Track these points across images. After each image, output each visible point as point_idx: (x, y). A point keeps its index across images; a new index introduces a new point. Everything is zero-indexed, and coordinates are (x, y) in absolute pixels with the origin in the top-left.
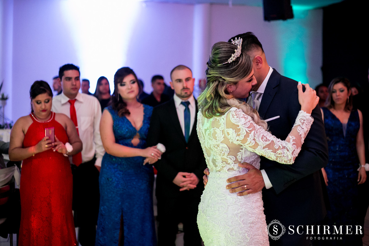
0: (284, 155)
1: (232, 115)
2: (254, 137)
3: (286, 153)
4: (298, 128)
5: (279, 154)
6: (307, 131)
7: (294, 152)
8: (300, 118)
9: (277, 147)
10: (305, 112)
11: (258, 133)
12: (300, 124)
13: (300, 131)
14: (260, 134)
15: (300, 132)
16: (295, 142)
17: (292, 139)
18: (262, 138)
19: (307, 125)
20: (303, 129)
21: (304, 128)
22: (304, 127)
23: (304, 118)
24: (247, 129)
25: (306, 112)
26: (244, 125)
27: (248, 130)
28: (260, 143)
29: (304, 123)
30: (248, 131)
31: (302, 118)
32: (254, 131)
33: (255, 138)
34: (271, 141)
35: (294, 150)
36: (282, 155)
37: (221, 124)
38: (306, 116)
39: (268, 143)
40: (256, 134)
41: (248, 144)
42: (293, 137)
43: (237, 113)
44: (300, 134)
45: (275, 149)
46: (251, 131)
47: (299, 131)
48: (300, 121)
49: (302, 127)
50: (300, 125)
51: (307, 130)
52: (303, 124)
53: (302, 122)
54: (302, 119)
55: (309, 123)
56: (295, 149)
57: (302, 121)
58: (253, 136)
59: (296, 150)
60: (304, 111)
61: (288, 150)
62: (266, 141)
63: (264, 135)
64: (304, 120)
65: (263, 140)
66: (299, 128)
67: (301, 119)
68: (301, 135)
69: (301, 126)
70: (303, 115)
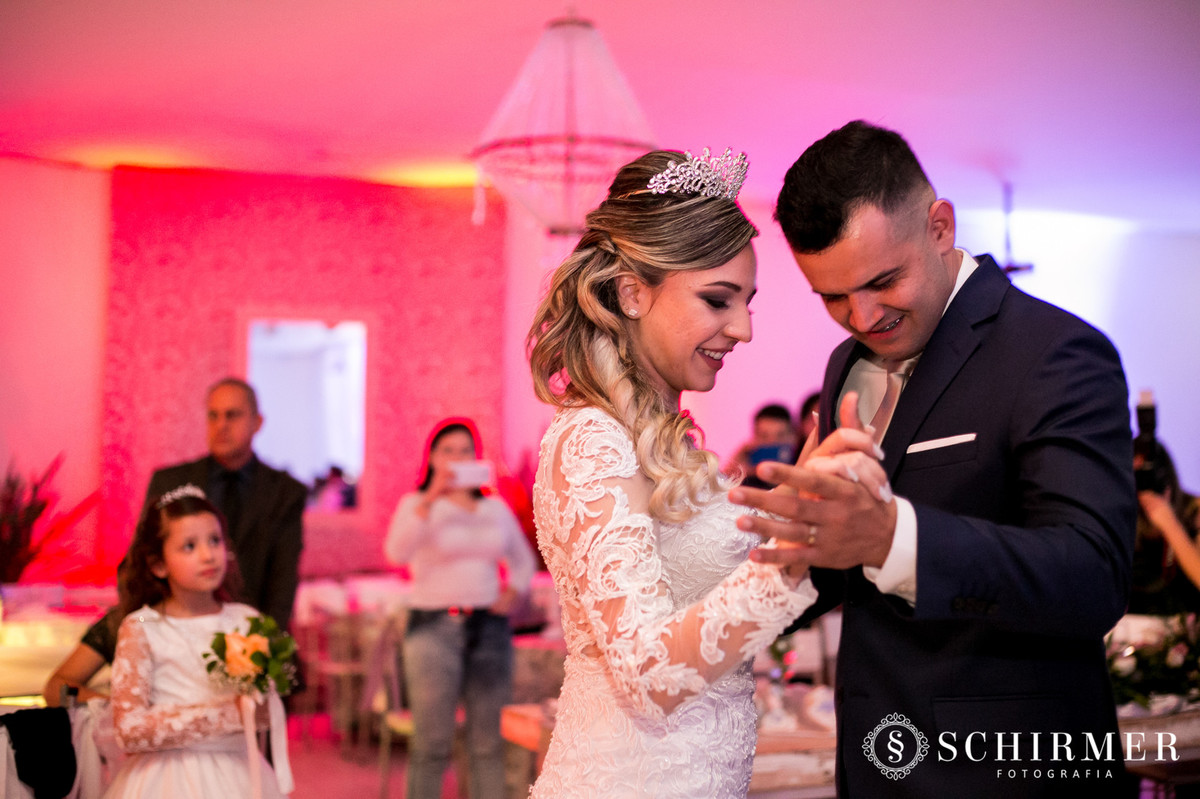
9: (622, 626)
24: (581, 509)
26: (580, 489)
27: (584, 514)
30: (581, 519)
32: (598, 528)
33: (590, 554)
58: (587, 546)
63: (622, 563)
65: (602, 578)
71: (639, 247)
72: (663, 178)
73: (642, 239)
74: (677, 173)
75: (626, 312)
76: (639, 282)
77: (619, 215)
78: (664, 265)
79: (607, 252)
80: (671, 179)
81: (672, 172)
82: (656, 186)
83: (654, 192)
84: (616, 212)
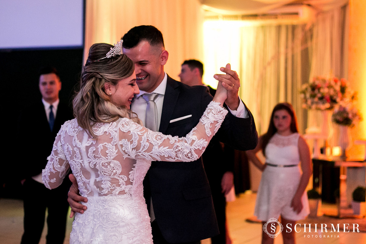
1: (122, 125)
2: (147, 138)
7: (195, 143)
9: (173, 142)
14: (153, 135)
15: (203, 122)
21: (210, 118)
24: (139, 133)
26: (135, 130)
32: (147, 133)
37: (112, 137)
40: (149, 135)
46: (143, 133)
52: (208, 114)
59: (197, 141)
62: (161, 139)
64: (211, 110)
65: (157, 139)
68: (204, 125)
71: (110, 75)
72: (110, 53)
73: (110, 72)
74: (113, 51)
75: (108, 94)
76: (110, 85)
77: (100, 67)
78: (119, 78)
79: (99, 78)
80: (112, 53)
81: (112, 51)
82: (108, 56)
83: (108, 57)
84: (98, 66)
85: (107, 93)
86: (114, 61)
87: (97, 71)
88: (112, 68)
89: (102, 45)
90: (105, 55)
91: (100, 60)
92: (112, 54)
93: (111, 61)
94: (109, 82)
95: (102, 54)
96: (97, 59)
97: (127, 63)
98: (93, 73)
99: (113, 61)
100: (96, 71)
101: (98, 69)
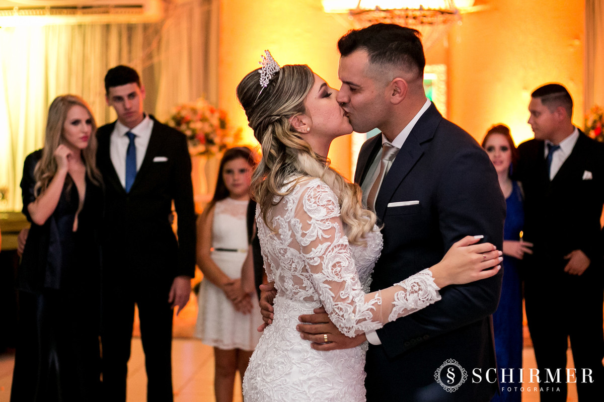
0: (344, 316)
1: (308, 197)
2: (324, 254)
3: (349, 314)
4: (400, 292)
5: (338, 308)
6: (413, 309)
7: (364, 322)
8: (417, 281)
9: (343, 296)
10: (433, 277)
11: (334, 252)
12: (409, 289)
13: (398, 298)
14: (335, 257)
15: (396, 299)
16: (375, 309)
17: (376, 301)
18: (334, 266)
19: (420, 300)
20: (407, 300)
21: (409, 301)
22: (411, 298)
23: (423, 287)
24: (320, 232)
25: (434, 279)
26: (319, 222)
27: (322, 235)
28: (326, 270)
29: (416, 292)
30: (320, 238)
31: (420, 283)
32: (329, 243)
33: (325, 256)
34: (342, 280)
35: (365, 320)
36: (341, 313)
37: (287, 209)
38: (430, 285)
39: (336, 279)
40: (330, 252)
41: (309, 258)
42: (378, 299)
43: (317, 195)
44: (394, 303)
45: (339, 297)
46: (325, 239)
47: (396, 297)
48: (414, 286)
49: (408, 297)
50: (406, 290)
51: (413, 307)
52: (412, 292)
53: (414, 288)
54: (419, 286)
55: (427, 300)
56: (367, 319)
57: (416, 288)
58: (323, 252)
59: (369, 321)
60: (433, 273)
61: (354, 312)
62: (337, 275)
63: (341, 264)
64: (420, 289)
65: (332, 269)
66: (401, 294)
67: (418, 283)
68: (394, 306)
69: (408, 294)
70: (426, 280)
72: (263, 78)
74: (265, 72)
75: (306, 132)
76: (298, 117)
77: (265, 106)
78: (301, 100)
79: (276, 121)
80: (265, 75)
81: (263, 73)
82: (264, 83)
83: (266, 86)
84: (263, 106)
85: (303, 131)
86: (276, 83)
87: (267, 114)
88: (281, 94)
89: (247, 78)
90: (259, 87)
91: (259, 99)
92: (268, 78)
93: (274, 87)
94: (293, 114)
95: (255, 89)
96: (254, 100)
97: (295, 71)
98: (263, 122)
99: (276, 85)
100: (265, 116)
101: (266, 111)
